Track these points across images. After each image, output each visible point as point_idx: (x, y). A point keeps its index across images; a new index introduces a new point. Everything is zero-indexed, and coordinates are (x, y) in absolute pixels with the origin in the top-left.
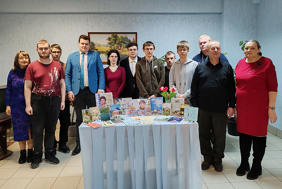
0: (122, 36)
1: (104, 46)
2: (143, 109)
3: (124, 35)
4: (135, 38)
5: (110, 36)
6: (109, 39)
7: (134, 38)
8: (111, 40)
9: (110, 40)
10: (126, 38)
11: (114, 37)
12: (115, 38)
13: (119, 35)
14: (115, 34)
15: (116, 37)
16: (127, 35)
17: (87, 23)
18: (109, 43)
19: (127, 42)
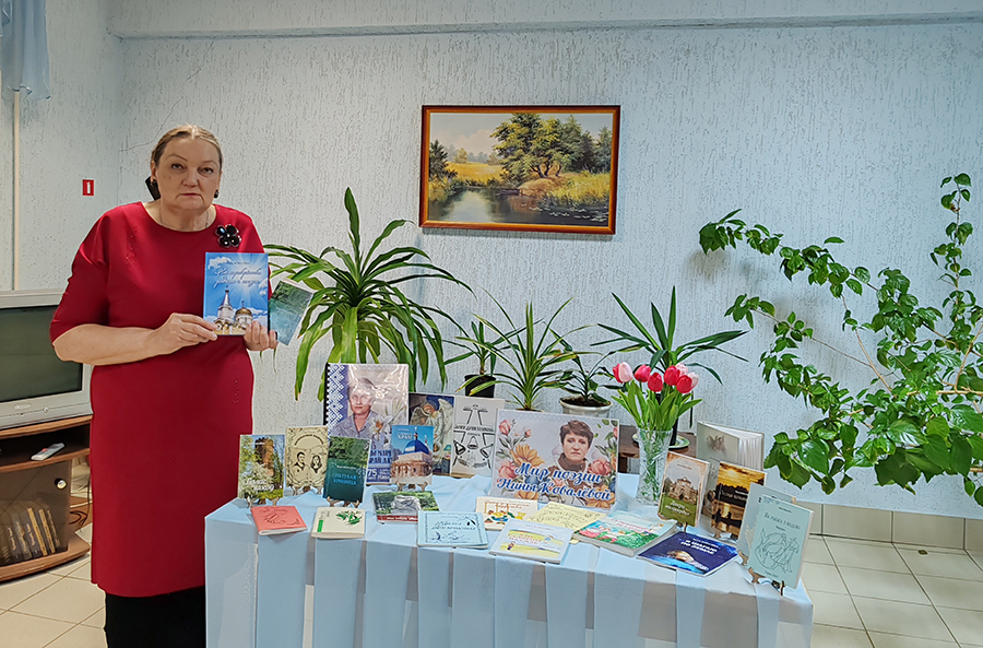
0: (557, 123)
1: (481, 159)
2: (576, 467)
3: (564, 119)
4: (610, 128)
5: (507, 119)
6: (504, 132)
7: (605, 129)
8: (512, 136)
9: (504, 137)
10: (573, 129)
11: (525, 125)
12: (527, 130)
13: (545, 119)
14: (526, 114)
15: (529, 125)
16: (579, 117)
17: (422, 68)
18: (502, 151)
19: (573, 147)
